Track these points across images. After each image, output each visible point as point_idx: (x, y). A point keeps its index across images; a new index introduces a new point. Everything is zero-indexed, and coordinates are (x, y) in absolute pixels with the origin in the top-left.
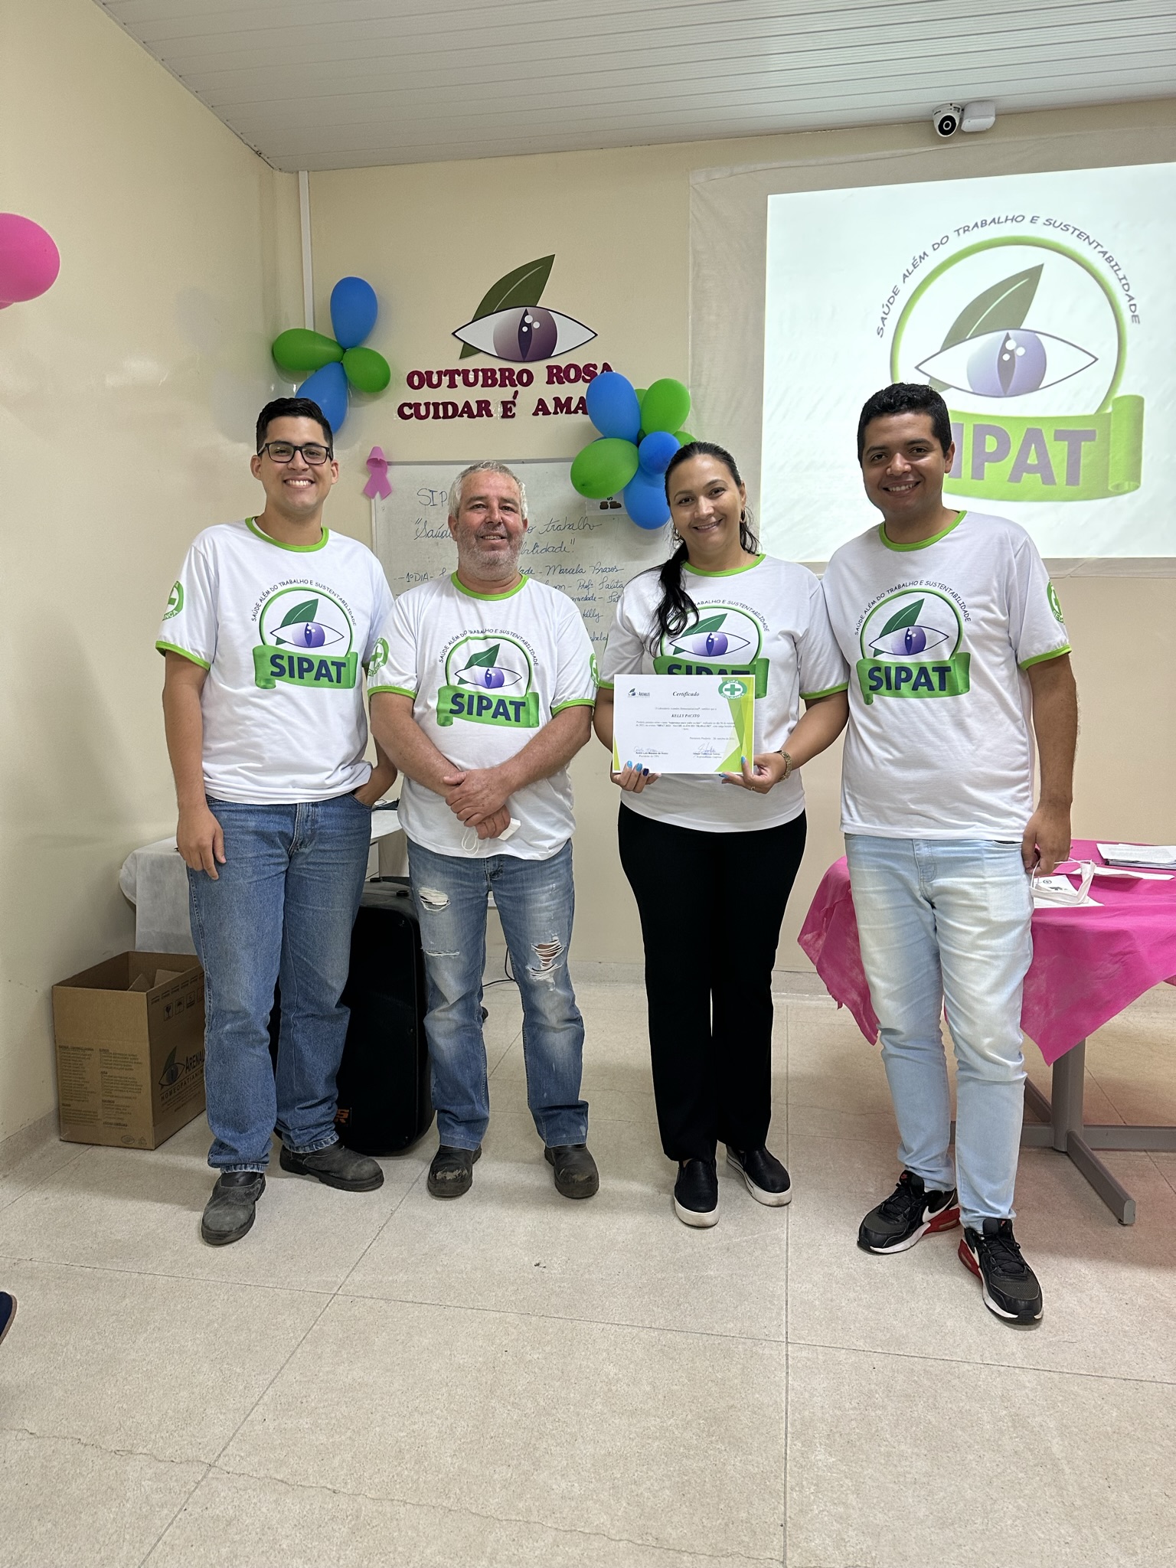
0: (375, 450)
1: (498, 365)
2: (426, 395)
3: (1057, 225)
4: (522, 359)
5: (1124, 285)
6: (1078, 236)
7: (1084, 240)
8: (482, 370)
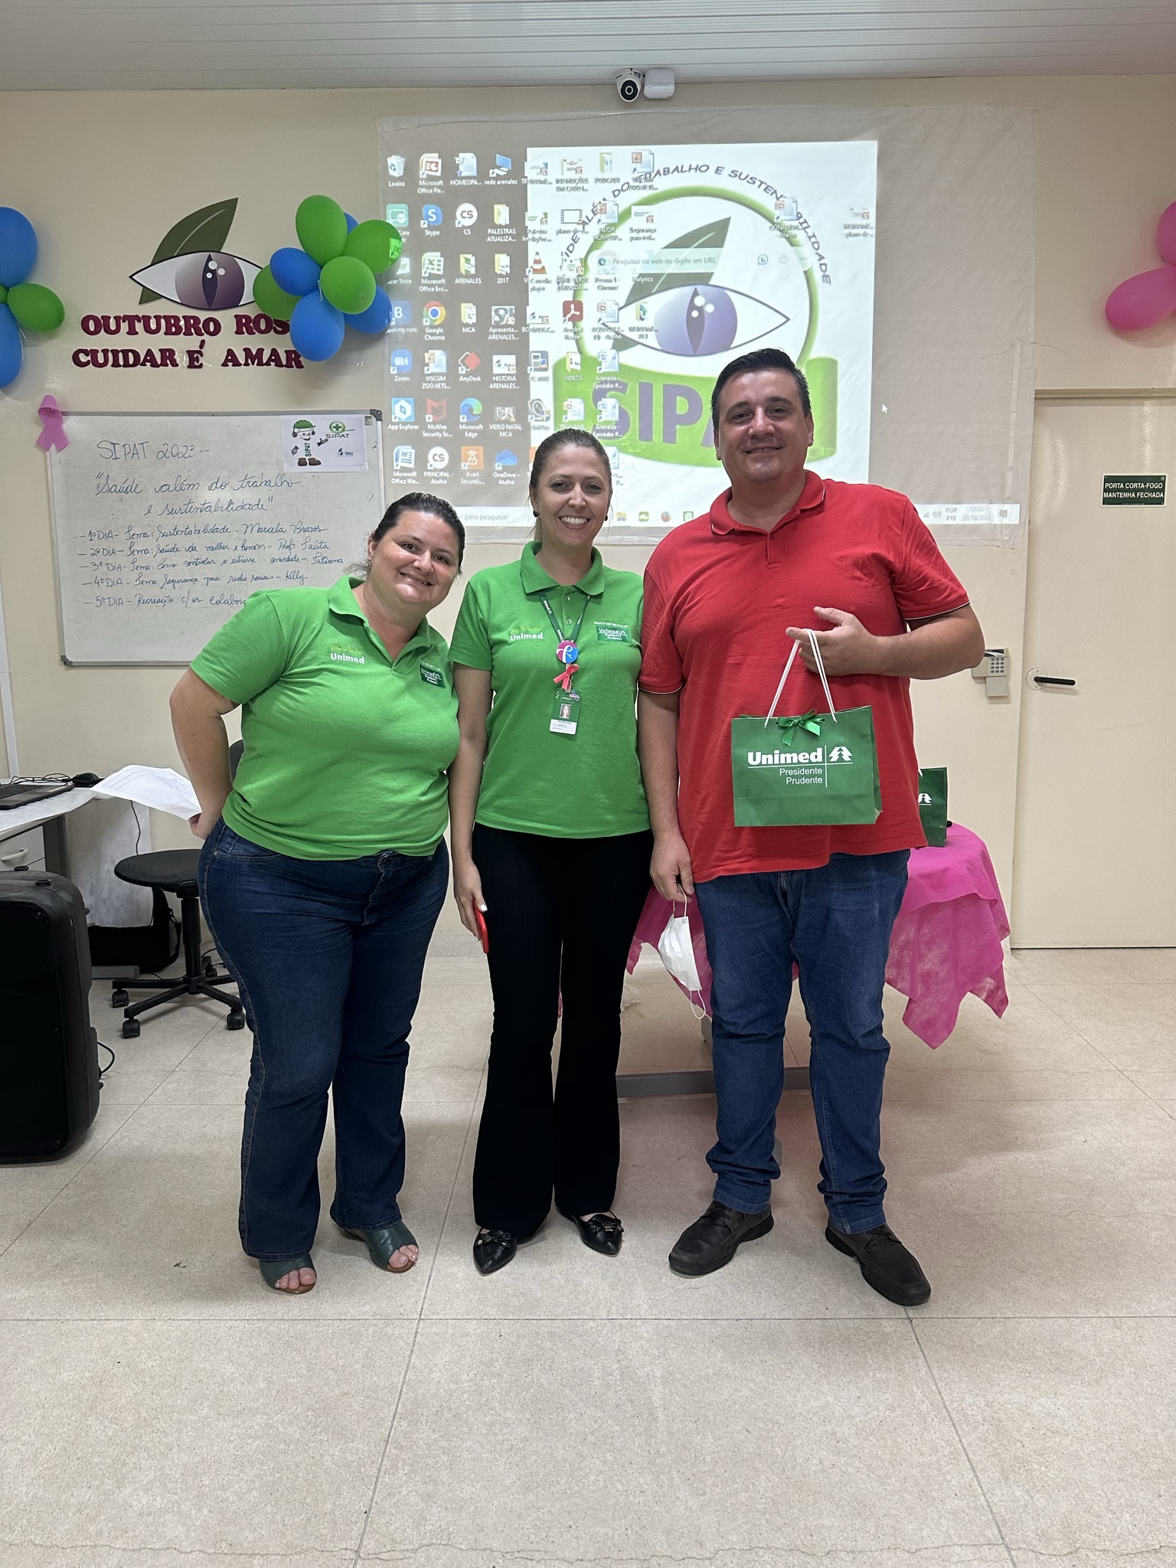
0: (48, 398)
1: (182, 312)
2: (102, 341)
3: (743, 177)
4: (208, 307)
5: (813, 243)
6: (765, 190)
7: (772, 194)
8: (165, 317)
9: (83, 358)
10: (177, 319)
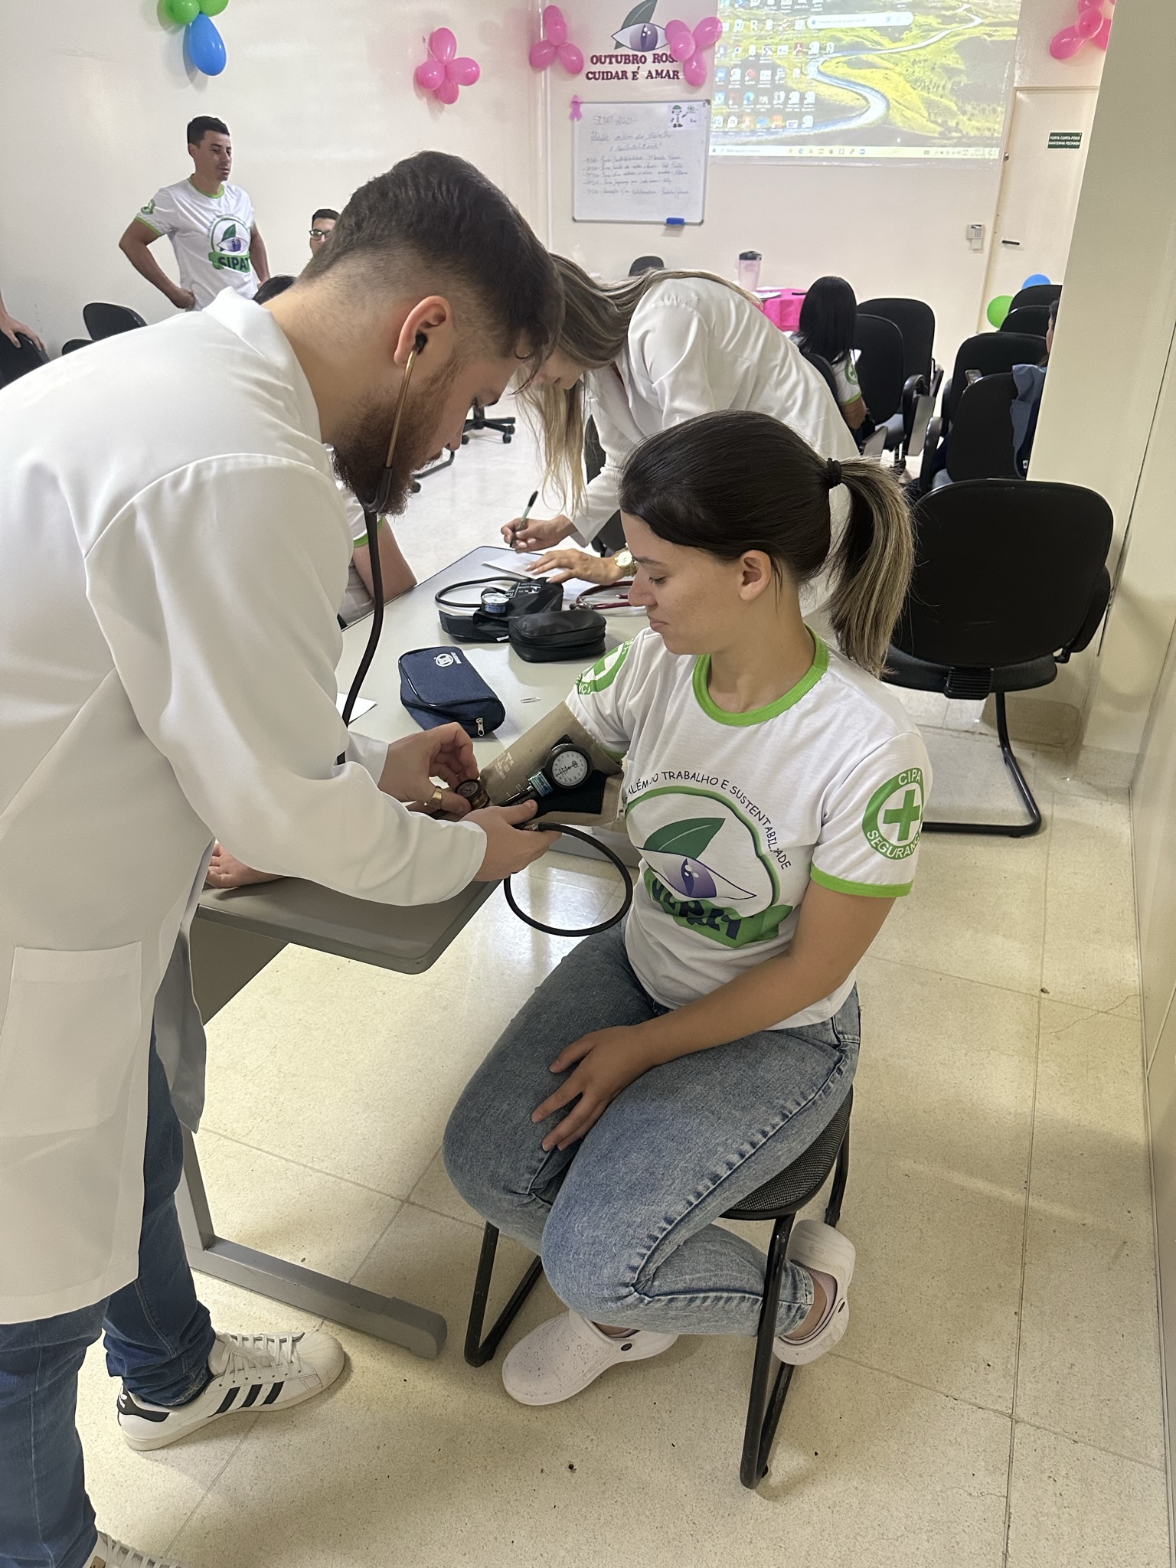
0: (576, 96)
1: (631, 53)
2: (598, 68)
4: (642, 50)
8: (624, 55)
9: (590, 76)
10: (629, 56)
